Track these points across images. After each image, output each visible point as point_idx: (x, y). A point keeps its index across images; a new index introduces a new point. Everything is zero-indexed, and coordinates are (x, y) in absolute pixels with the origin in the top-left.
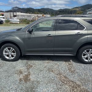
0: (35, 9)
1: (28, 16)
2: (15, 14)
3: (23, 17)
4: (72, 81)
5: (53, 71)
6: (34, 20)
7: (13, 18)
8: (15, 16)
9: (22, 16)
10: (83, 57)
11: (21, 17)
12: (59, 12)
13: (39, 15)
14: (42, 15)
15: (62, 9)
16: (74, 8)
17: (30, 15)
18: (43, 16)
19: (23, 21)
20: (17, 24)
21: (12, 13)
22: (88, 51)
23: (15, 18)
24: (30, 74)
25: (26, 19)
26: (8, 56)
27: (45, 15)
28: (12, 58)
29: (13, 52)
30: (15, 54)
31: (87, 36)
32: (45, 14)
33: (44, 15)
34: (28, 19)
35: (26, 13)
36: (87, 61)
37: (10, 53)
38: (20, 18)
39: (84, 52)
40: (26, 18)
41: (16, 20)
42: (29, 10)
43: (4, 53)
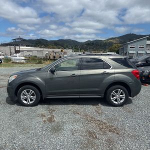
0: (49, 40)
1: (38, 51)
2: (17, 48)
3: (31, 54)
4: (99, 121)
5: (78, 113)
6: (48, 58)
7: (15, 55)
8: (17, 52)
9: (28, 51)
10: (112, 98)
11: (28, 54)
12: (86, 44)
13: (56, 50)
14: (60, 50)
15: (91, 40)
16: (109, 39)
17: (42, 49)
18: (62, 51)
19: (30, 59)
20: (23, 63)
21: (13, 47)
22: (117, 92)
23: (18, 55)
24: (53, 117)
25: (36, 57)
26: (26, 100)
27: (66, 50)
28: (31, 103)
29: (33, 95)
30: (35, 97)
31: (114, 75)
32: (65, 48)
33: (64, 50)
34: (38, 56)
35: (35, 46)
36: (116, 103)
37: (29, 96)
38: (25, 54)
39: (112, 93)
40: (34, 55)
41: (19, 57)
42: (40, 43)
43: (22, 97)
